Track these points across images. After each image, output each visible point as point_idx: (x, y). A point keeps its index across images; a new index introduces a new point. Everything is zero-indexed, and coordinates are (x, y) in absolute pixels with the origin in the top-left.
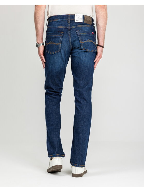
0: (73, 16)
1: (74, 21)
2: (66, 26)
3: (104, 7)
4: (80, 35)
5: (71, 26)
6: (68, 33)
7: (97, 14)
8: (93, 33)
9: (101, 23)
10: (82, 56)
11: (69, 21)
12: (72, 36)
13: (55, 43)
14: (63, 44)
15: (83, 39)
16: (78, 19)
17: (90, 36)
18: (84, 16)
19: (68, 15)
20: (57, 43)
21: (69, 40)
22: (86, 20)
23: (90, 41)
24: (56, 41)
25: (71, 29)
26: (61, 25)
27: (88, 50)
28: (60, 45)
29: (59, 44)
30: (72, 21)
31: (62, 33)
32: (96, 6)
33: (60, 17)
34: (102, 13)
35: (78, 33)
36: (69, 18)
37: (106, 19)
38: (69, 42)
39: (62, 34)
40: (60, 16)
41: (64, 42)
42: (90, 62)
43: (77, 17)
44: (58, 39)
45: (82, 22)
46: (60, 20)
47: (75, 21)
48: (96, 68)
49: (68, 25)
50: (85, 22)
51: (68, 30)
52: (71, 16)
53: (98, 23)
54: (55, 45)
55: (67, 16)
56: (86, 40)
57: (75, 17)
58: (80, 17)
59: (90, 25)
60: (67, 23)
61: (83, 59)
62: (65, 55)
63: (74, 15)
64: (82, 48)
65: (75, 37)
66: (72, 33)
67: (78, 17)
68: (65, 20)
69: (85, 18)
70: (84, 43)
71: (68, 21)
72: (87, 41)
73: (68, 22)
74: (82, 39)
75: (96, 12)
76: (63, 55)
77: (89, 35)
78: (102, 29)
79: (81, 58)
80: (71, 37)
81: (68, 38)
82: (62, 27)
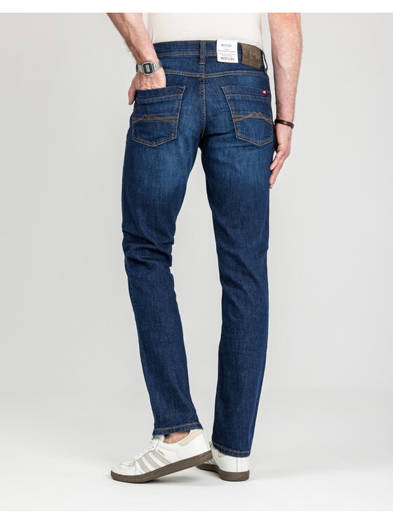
0: (212, 45)
1: (214, 60)
2: (193, 71)
3: (295, 19)
4: (233, 100)
5: (206, 73)
6: (198, 90)
7: (275, 38)
8: (264, 92)
9: (286, 63)
10: (240, 162)
11: (201, 57)
12: (210, 99)
13: (160, 116)
14: (183, 120)
15: (239, 111)
16: (227, 54)
17: (257, 103)
18: (240, 46)
19: (200, 41)
20: (166, 118)
21: (200, 110)
22: (246, 55)
23: (258, 117)
24: (164, 111)
25: (207, 81)
26: (181, 68)
27: (253, 141)
28: (174, 123)
29: (173, 120)
30: (209, 57)
31: (182, 90)
32: (271, 16)
33: (178, 46)
34: (287, 35)
35: (227, 94)
36: (203, 50)
37: (300, 51)
38: (201, 113)
39: (181, 93)
40: (176, 42)
41: (187, 114)
42: (259, 177)
43: (223, 48)
44: (171, 106)
45: (236, 61)
46: (176, 54)
47: (219, 60)
48: (274, 183)
49: (198, 68)
50: (245, 61)
51: (198, 82)
52: (207, 45)
53: (280, 61)
54: (162, 123)
55: (197, 44)
56: (247, 114)
57: (219, 47)
58: (230, 49)
59: (257, 70)
60: (195, 64)
61: (242, 168)
62: (188, 149)
63: (215, 43)
64: (238, 134)
65: (219, 102)
66: (208, 92)
67: (227, 48)
68: (191, 54)
69: (244, 51)
70: (242, 122)
71: (199, 58)
72: (249, 116)
73: (198, 62)
74: (237, 111)
75: (272, 31)
76: (182, 150)
77: (256, 98)
78: (288, 77)
79: (237, 166)
80: (206, 102)
81: (197, 104)
82: (181, 73)
